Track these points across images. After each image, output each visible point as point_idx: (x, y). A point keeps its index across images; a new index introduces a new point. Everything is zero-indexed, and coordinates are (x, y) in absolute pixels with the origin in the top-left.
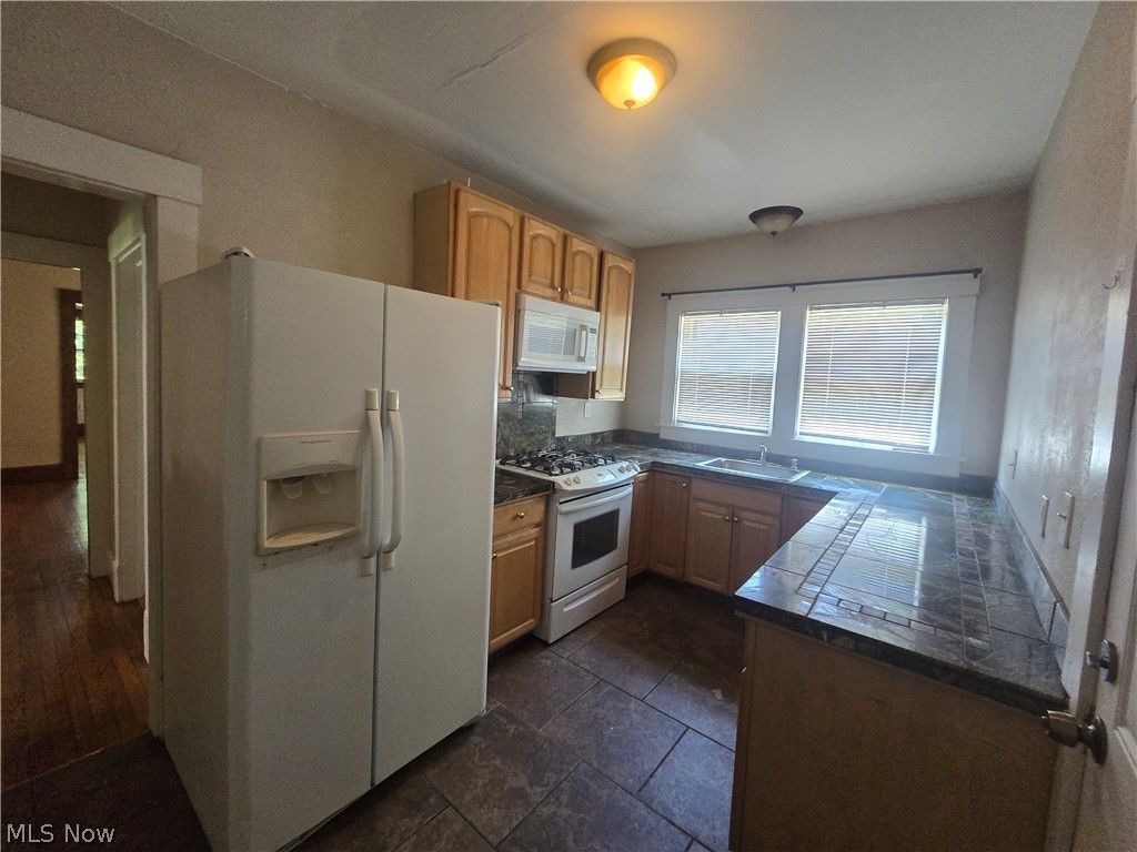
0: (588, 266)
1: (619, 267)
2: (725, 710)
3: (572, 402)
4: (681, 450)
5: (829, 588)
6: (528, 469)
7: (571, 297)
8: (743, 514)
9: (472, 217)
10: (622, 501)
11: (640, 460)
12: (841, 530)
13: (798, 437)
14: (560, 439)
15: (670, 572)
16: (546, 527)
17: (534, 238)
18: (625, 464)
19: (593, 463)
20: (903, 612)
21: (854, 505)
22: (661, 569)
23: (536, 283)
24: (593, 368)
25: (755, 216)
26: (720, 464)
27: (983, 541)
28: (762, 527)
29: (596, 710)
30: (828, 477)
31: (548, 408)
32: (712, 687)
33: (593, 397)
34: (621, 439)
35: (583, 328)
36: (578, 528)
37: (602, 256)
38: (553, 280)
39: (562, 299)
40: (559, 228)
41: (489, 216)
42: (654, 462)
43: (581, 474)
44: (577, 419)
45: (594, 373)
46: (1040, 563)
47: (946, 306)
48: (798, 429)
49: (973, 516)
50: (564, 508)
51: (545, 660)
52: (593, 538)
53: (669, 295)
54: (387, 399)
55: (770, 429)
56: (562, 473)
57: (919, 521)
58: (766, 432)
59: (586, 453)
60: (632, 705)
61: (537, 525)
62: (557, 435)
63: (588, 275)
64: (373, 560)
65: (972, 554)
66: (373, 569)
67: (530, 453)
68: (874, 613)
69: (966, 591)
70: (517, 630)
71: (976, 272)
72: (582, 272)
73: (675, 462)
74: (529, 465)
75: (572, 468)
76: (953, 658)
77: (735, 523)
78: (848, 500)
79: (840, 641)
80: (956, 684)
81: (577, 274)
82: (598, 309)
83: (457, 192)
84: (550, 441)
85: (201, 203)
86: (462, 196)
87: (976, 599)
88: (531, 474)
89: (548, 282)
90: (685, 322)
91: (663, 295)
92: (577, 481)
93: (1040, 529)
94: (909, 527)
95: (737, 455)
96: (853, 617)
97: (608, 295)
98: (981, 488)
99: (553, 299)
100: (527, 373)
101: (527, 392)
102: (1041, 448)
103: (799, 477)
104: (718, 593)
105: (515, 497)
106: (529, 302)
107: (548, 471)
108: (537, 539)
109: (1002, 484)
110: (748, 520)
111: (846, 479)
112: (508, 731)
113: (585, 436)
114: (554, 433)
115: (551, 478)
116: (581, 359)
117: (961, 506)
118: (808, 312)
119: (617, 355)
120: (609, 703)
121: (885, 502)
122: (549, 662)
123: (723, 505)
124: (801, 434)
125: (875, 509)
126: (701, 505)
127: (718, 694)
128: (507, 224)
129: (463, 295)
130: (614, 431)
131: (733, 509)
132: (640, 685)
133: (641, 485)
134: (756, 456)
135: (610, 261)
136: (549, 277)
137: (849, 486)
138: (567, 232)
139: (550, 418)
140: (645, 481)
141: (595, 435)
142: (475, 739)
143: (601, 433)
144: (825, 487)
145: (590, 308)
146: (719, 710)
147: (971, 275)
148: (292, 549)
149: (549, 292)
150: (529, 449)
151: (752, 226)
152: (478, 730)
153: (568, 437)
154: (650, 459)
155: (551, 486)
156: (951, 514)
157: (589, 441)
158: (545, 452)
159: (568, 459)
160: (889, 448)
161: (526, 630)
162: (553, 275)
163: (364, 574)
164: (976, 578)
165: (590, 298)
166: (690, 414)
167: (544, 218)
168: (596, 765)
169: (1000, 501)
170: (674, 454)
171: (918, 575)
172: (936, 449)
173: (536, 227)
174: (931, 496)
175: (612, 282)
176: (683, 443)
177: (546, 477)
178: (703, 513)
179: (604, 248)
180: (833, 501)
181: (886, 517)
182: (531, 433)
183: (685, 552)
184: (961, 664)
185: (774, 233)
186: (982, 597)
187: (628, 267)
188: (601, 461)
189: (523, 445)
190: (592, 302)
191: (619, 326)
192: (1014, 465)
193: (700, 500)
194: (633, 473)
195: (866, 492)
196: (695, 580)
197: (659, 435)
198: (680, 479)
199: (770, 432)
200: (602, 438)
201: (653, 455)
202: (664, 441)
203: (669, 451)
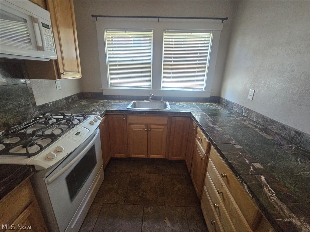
8: (152, 126)
11: (100, 111)
13: (162, 89)
14: (41, 107)
18: (92, 118)
22: (117, 155)
24: (55, 57)
28: (160, 130)
33: (59, 77)
42: (107, 110)
44: (52, 92)
45: (56, 61)
48: (162, 86)
53: (96, 17)
55: (151, 86)
58: (150, 88)
62: (38, 104)
73: (117, 108)
75: (52, 138)
77: (148, 130)
84: (32, 110)
95: (138, 98)
98: (215, 100)
104: (143, 158)
110: (154, 128)
113: (61, 100)
114: (35, 104)
116: (40, 49)
118: (164, 33)
123: (142, 124)
124: (163, 87)
126: (133, 126)
130: (78, 94)
131: (148, 125)
133: (103, 124)
134: (147, 98)
139: (28, 93)
141: (67, 99)
143: (71, 97)
153: (48, 104)
154: (104, 109)
160: (191, 90)
170: (114, 102)
183: (127, 146)
193: (131, 124)
194: (99, 122)
196: (134, 156)
197: (102, 93)
198: (122, 116)
199: (151, 88)
200: (72, 99)
201: (103, 105)
202: (105, 96)
203: (110, 101)
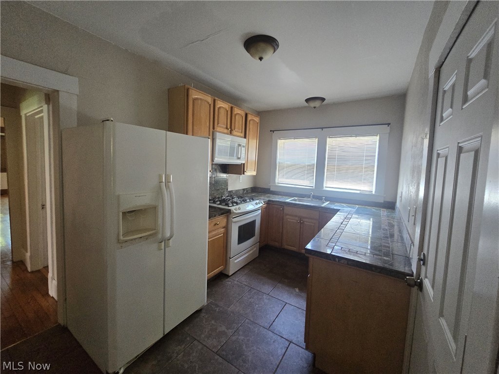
0: (241, 119)
1: (254, 120)
2: (300, 296)
3: (234, 176)
4: (278, 195)
5: (338, 244)
6: (218, 204)
7: (234, 132)
8: (305, 220)
9: (194, 100)
10: (257, 216)
11: (263, 199)
12: (342, 223)
13: (325, 189)
14: (230, 192)
15: (277, 244)
16: (227, 228)
17: (219, 108)
18: (258, 201)
19: (245, 201)
20: (364, 251)
21: (346, 214)
23: (220, 127)
24: (244, 162)
25: (307, 100)
26: (295, 200)
27: (391, 226)
28: (312, 224)
29: (250, 300)
30: (336, 204)
31: (224, 178)
32: (294, 287)
33: (244, 174)
34: (255, 191)
35: (239, 145)
36: (240, 227)
37: (246, 115)
38: (227, 126)
39: (231, 133)
40: (229, 104)
41: (201, 99)
42: (269, 200)
43: (240, 206)
44: (237, 183)
45: (244, 164)
46: (408, 231)
47: (378, 137)
48: (325, 185)
49: (388, 216)
50: (234, 220)
51: (228, 282)
52: (246, 232)
53: (273, 131)
54: (167, 177)
55: (314, 186)
56: (233, 205)
57: (370, 220)
58: (312, 187)
59: (242, 197)
60: (264, 297)
61: (224, 227)
62: (229, 190)
63: (241, 123)
64: (163, 243)
65: (387, 230)
66: (163, 247)
67: (218, 198)
68: (354, 251)
69: (384, 242)
70: (216, 271)
71: (389, 124)
72: (239, 122)
73: (277, 200)
74: (219, 203)
75: (237, 203)
76: (379, 264)
77: (301, 223)
78: (344, 212)
79: (342, 261)
80: (379, 272)
81: (237, 123)
82: (245, 137)
83: (188, 90)
84: (226, 193)
85: (78, 94)
86: (190, 91)
87: (387, 245)
88: (220, 206)
89: (225, 126)
90: (281, 143)
91: (271, 131)
92: (239, 209)
93: (408, 219)
94: (366, 221)
95: (302, 196)
96: (347, 253)
97: (249, 131)
98: (390, 206)
99: (227, 134)
100: (216, 164)
101: (216, 172)
102: (409, 190)
103: (326, 204)
105: (215, 216)
106: (218, 135)
107: (227, 205)
108: (224, 233)
109: (398, 204)
110: (307, 222)
111: (343, 204)
112: (216, 310)
113: (240, 190)
114: (227, 189)
115: (229, 208)
116: (239, 158)
117: (384, 213)
118: (328, 139)
119: (253, 156)
120: (255, 297)
121: (357, 212)
122: (230, 283)
123: (296, 216)
124: (326, 187)
125: (353, 216)
126: (288, 217)
127: (297, 290)
128: (209, 103)
129: (191, 134)
130: (251, 188)
131: (301, 218)
132: (267, 288)
133: (264, 209)
134: (309, 196)
135: (250, 117)
136: (226, 124)
137: (344, 207)
138: (233, 106)
139: (225, 182)
140: (266, 208)
141: (244, 190)
142: (203, 314)
143: (246, 189)
144: (335, 208)
145: (242, 137)
146: (297, 296)
147: (387, 125)
148: (132, 240)
149: (226, 131)
150: (217, 196)
151: (306, 104)
152: (204, 311)
153: (233, 191)
154: (267, 199)
155: (229, 211)
156: (380, 216)
157: (241, 192)
158: (224, 197)
159: (235, 200)
161: (220, 271)
162: (227, 124)
163: (160, 249)
164: (387, 238)
165: (242, 132)
166: (283, 180)
167: (223, 100)
168: (252, 320)
169: (397, 210)
170: (277, 196)
171: (370, 239)
172: (375, 192)
173: (220, 104)
174: (374, 209)
175: (251, 127)
176: (280, 192)
177: (227, 208)
178: (289, 220)
179: (247, 112)
180: (338, 213)
181: (357, 218)
182: (218, 189)
183: (282, 236)
184: (381, 266)
185: (315, 107)
186: (389, 244)
187: (257, 119)
188: (248, 200)
189: (215, 195)
190: (243, 135)
191: (254, 144)
192: (401, 197)
193: (287, 215)
194: (261, 205)
195: (350, 209)
196: (286, 247)
197: (270, 189)
198: (280, 207)
199: (314, 187)
200: (247, 191)
201: (268, 197)
202: (272, 191)
203: (274, 196)
